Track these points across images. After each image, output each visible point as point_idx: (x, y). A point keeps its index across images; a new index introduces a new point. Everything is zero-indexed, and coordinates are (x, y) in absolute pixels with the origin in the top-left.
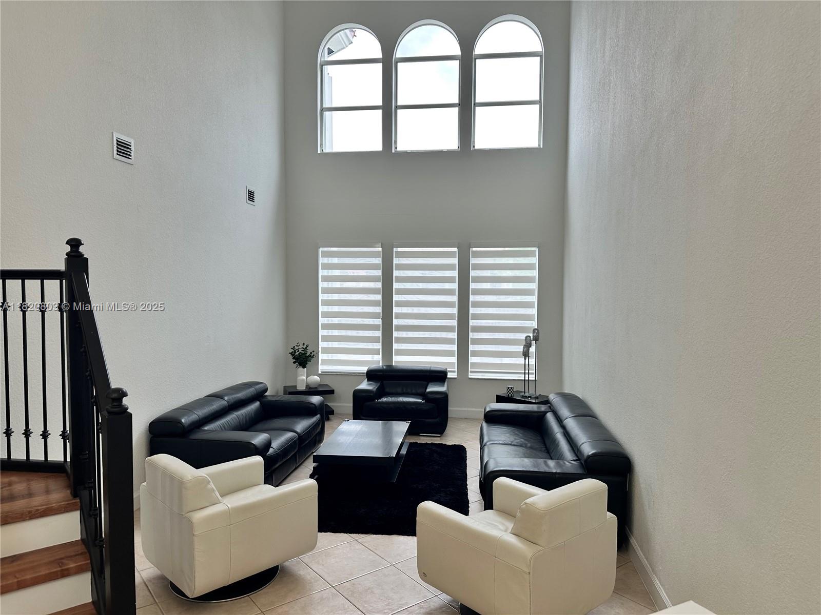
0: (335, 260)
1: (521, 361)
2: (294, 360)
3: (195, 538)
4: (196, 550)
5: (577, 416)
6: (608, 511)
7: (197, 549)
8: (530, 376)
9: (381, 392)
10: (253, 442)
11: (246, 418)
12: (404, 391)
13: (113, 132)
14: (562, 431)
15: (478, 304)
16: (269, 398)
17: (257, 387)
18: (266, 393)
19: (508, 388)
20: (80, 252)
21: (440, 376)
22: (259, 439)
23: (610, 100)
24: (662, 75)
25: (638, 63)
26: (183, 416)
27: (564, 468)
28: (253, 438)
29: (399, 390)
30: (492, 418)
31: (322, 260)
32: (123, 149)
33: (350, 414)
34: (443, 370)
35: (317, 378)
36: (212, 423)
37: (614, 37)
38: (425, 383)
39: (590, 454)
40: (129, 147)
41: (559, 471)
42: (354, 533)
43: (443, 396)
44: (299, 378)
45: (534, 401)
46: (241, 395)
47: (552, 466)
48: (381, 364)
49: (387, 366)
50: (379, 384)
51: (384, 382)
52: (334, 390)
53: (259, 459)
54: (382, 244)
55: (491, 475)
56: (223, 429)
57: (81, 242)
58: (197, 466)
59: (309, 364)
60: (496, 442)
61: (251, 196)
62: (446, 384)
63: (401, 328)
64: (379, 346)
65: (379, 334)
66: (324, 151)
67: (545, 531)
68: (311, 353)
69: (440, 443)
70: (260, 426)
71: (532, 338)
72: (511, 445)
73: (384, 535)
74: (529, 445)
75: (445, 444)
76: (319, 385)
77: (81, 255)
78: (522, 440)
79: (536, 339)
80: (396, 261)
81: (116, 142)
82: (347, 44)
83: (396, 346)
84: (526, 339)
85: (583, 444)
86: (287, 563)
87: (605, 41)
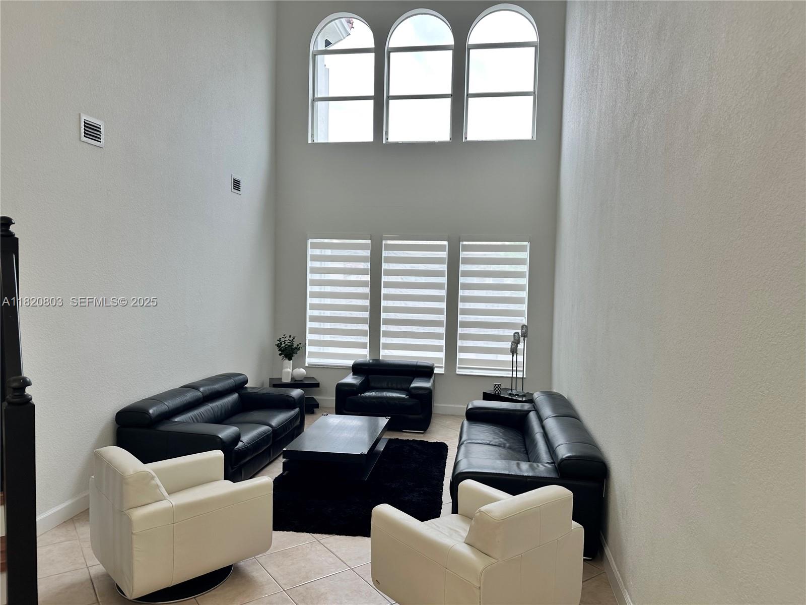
0: (328, 252)
1: (509, 358)
2: (280, 352)
3: (134, 537)
4: (135, 549)
5: (558, 416)
6: (573, 520)
7: (137, 548)
8: (518, 373)
9: (365, 387)
10: (220, 436)
11: (221, 411)
12: (390, 385)
13: (80, 114)
14: (542, 431)
15: (466, 299)
16: (249, 390)
17: (237, 378)
18: (246, 384)
19: (495, 385)
20: (10, 231)
21: (426, 372)
22: (226, 432)
23: (598, 87)
24: (644, 53)
25: (622, 45)
26: (151, 407)
27: (536, 471)
28: (221, 430)
29: (384, 385)
30: (475, 416)
31: (311, 252)
32: (92, 131)
33: (333, 408)
34: (429, 365)
35: (302, 371)
36: (182, 415)
37: (603, 20)
38: (411, 378)
39: (564, 457)
40: (99, 129)
41: (531, 474)
42: (317, 533)
43: (427, 392)
44: (284, 370)
45: (520, 399)
46: (218, 386)
47: (525, 469)
48: (368, 358)
49: (373, 360)
50: (364, 379)
51: (370, 376)
52: (319, 383)
53: (220, 453)
54: (371, 236)
55: (460, 477)
56: (195, 420)
57: (12, 221)
58: (145, 461)
59: (295, 357)
60: (473, 441)
61: (237, 185)
62: (432, 379)
63: (388, 322)
64: (366, 340)
65: (366, 327)
66: (315, 141)
67: (498, 542)
68: (298, 345)
69: (422, 440)
70: (234, 419)
71: (520, 334)
72: (489, 444)
73: (348, 536)
74: (508, 445)
75: (427, 442)
76: (305, 378)
77: (11, 235)
78: (501, 440)
79: (524, 335)
80: (385, 254)
81: (83, 124)
82: (345, 35)
83: (383, 340)
84: (514, 335)
85: (559, 446)
86: (242, 564)
87: (595, 26)
